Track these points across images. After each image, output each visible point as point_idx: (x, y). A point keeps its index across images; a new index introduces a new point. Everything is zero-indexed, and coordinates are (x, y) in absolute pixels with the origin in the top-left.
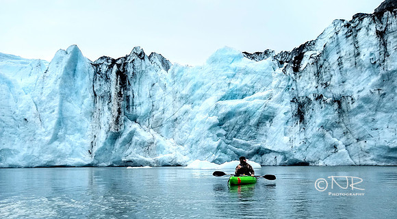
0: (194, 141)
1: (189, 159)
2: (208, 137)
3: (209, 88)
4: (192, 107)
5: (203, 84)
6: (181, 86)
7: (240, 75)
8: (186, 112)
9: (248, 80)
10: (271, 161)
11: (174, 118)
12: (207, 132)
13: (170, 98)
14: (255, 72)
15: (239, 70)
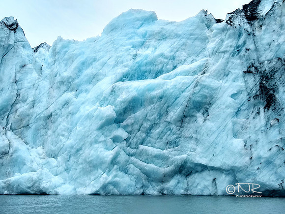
0: (73, 151)
1: (62, 181)
2: (96, 142)
3: (104, 64)
4: (76, 96)
5: (95, 60)
6: (63, 65)
7: (153, 42)
8: (66, 103)
9: (165, 48)
10: (206, 187)
11: (47, 113)
12: (96, 133)
13: (45, 84)
14: (177, 36)
15: (150, 36)
